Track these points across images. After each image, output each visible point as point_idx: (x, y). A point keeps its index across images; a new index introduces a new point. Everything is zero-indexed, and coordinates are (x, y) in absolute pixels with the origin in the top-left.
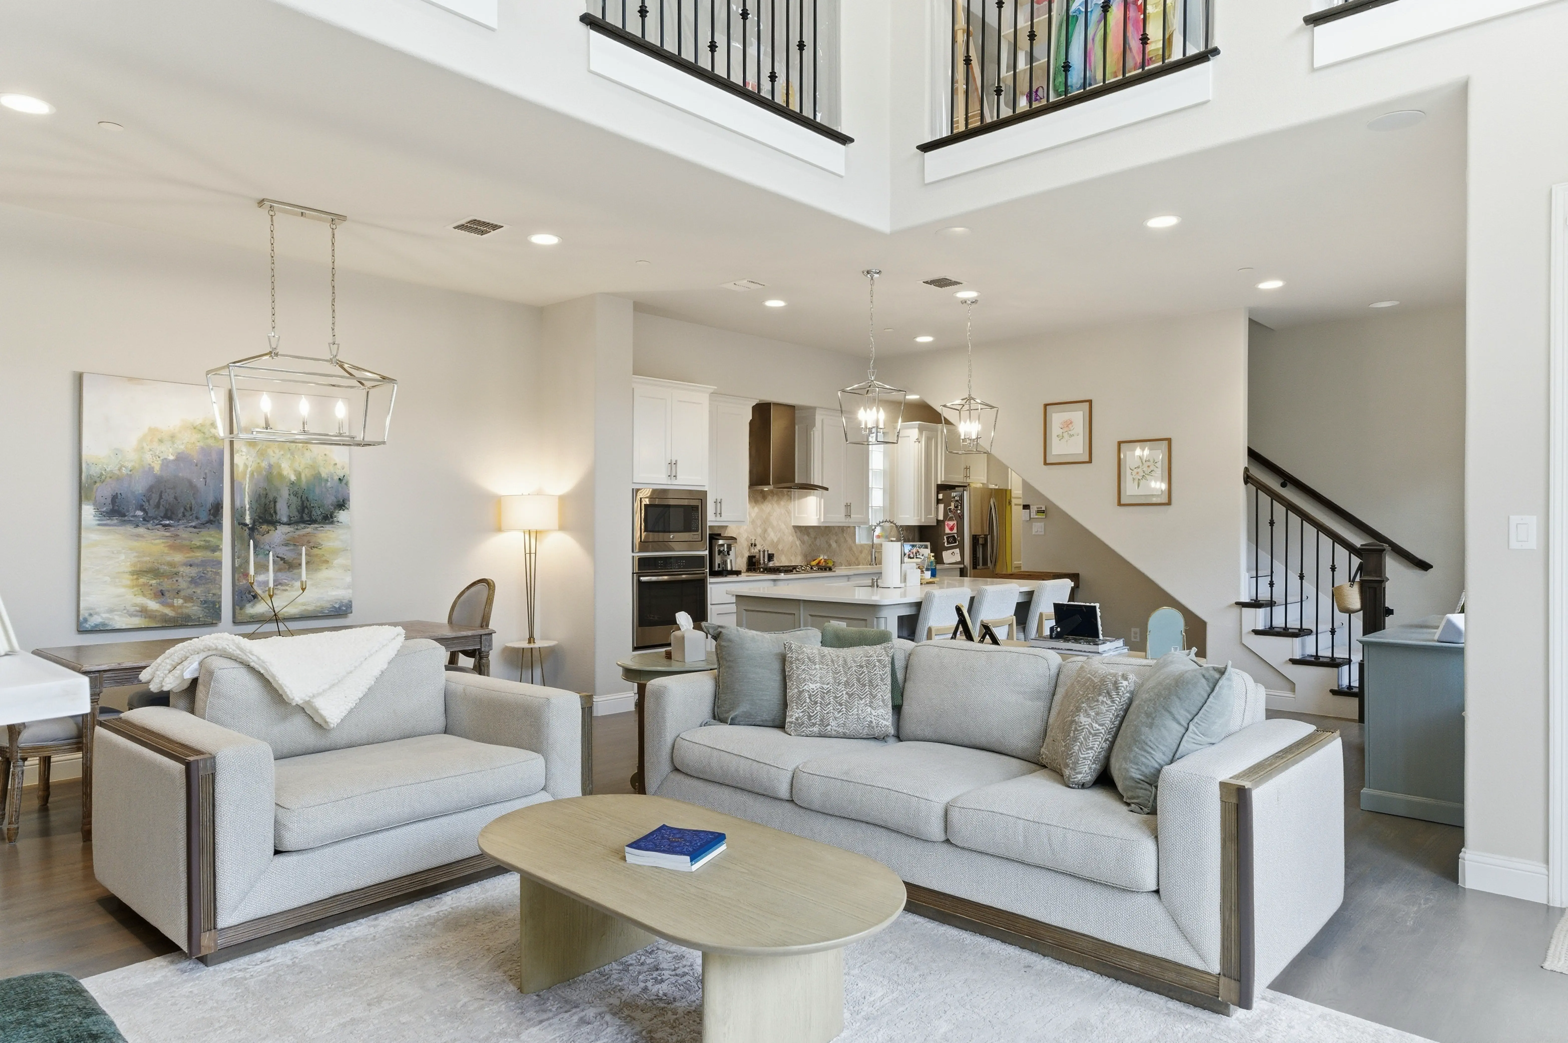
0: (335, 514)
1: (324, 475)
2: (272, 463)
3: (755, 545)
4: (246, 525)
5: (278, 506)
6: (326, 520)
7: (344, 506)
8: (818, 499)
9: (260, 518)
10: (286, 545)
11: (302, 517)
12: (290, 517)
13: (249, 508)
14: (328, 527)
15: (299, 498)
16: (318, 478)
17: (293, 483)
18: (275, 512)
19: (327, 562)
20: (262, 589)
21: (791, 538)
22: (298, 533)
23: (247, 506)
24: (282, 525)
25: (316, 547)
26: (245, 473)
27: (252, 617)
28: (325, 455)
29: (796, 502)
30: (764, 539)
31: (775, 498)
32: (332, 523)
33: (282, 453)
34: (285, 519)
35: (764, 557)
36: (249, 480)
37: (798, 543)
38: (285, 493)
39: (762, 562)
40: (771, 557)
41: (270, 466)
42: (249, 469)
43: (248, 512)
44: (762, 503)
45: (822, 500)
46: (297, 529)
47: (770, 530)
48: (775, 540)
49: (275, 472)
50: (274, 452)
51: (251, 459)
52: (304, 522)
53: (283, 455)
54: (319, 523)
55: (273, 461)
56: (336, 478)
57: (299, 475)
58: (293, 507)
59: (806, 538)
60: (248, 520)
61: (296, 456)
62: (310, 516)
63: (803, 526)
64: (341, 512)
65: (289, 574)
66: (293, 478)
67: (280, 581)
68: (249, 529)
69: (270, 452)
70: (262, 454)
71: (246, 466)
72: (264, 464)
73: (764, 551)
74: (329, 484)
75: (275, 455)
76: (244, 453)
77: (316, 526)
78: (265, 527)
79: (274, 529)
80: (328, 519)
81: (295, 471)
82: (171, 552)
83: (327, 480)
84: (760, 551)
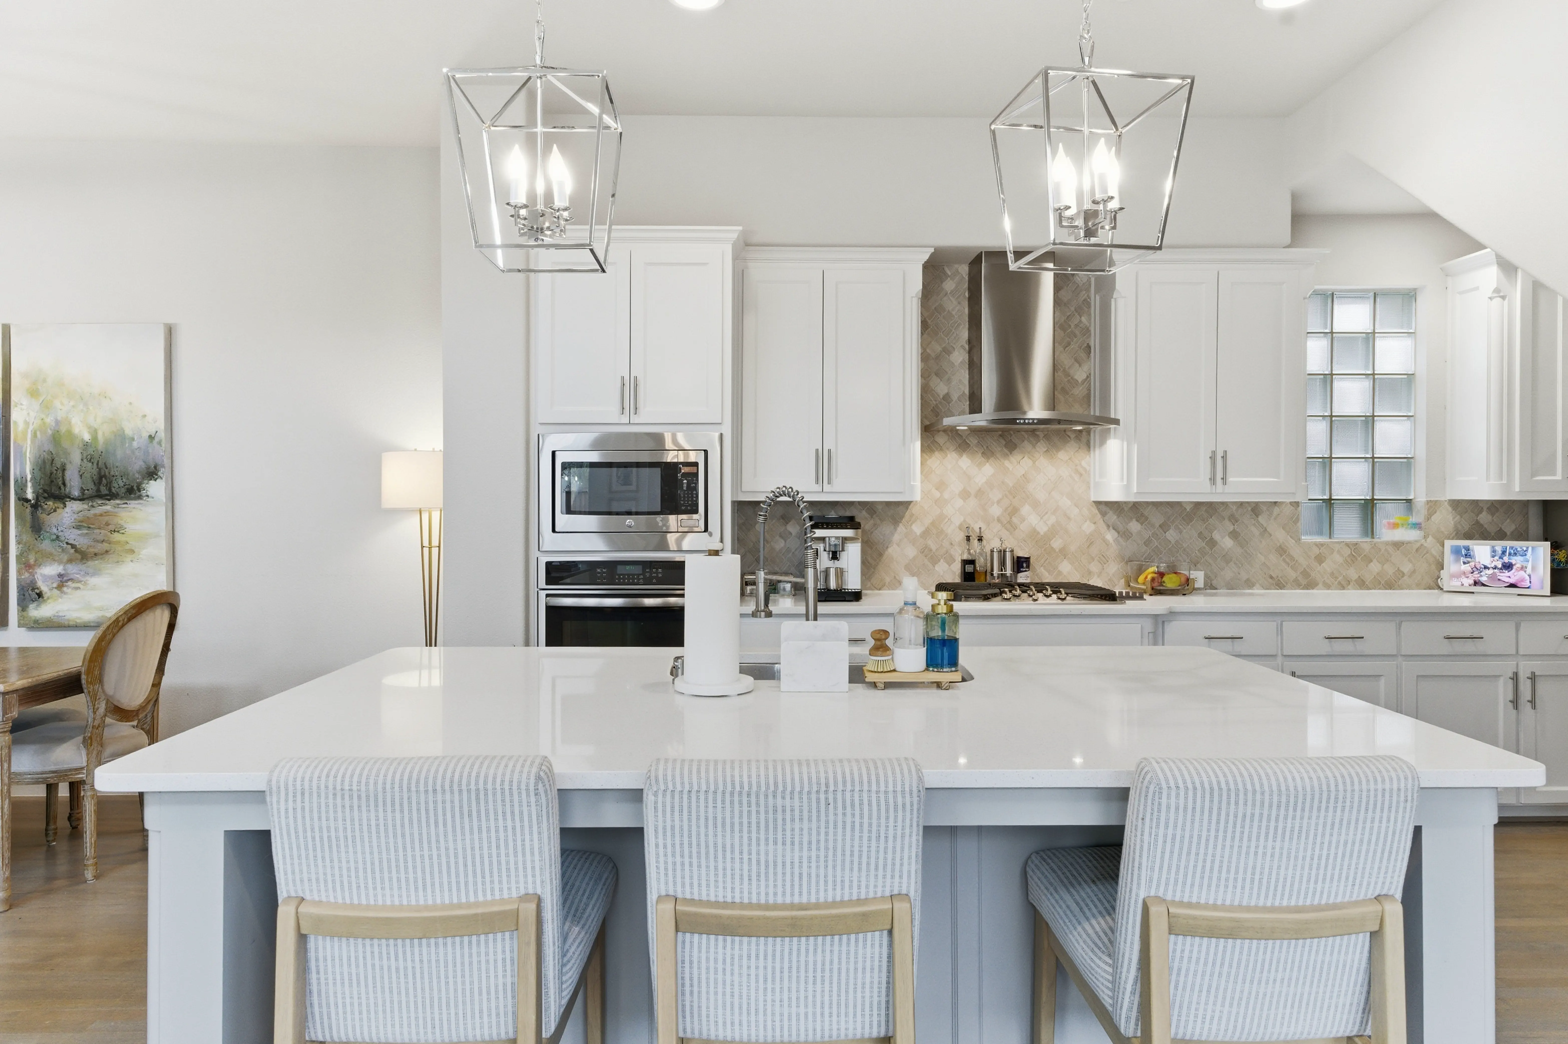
0: (144, 485)
1: (128, 432)
2: (59, 418)
3: (980, 540)
4: (27, 501)
5: (68, 474)
6: (130, 494)
7: (157, 475)
9: (45, 491)
10: (78, 527)
11: (98, 490)
12: (82, 490)
13: (31, 479)
14: (133, 504)
15: (95, 464)
16: (121, 437)
17: (86, 445)
18: (64, 484)
19: (132, 551)
20: (48, 586)
21: (1088, 528)
22: (93, 511)
23: (29, 477)
24: (72, 501)
25: (118, 532)
26: (25, 433)
27: (36, 621)
28: (130, 403)
32: (140, 497)
33: (72, 403)
34: (76, 493)
35: (1003, 563)
36: (32, 442)
37: (1111, 537)
38: (75, 458)
39: (997, 572)
40: (1021, 564)
41: (57, 422)
42: (31, 428)
43: (29, 485)
44: (1005, 457)
46: (93, 506)
47: (1026, 510)
48: (1038, 530)
49: (63, 429)
50: (62, 404)
51: (33, 414)
52: (100, 496)
53: (73, 406)
54: (122, 498)
55: (60, 415)
56: (145, 435)
57: (94, 433)
58: (87, 475)
59: (1133, 524)
60: (30, 495)
61: (91, 408)
62: (110, 490)
63: (1119, 503)
64: (152, 482)
65: (83, 567)
66: (87, 437)
67: (72, 577)
68: (33, 506)
69: (57, 403)
70: (46, 407)
71: (27, 423)
72: (50, 420)
73: (1005, 551)
74: (135, 444)
75: (62, 408)
76: (23, 407)
77: (118, 502)
78: (50, 503)
79: (62, 506)
80: (133, 492)
81: (89, 427)
83: (133, 439)
84: (992, 551)
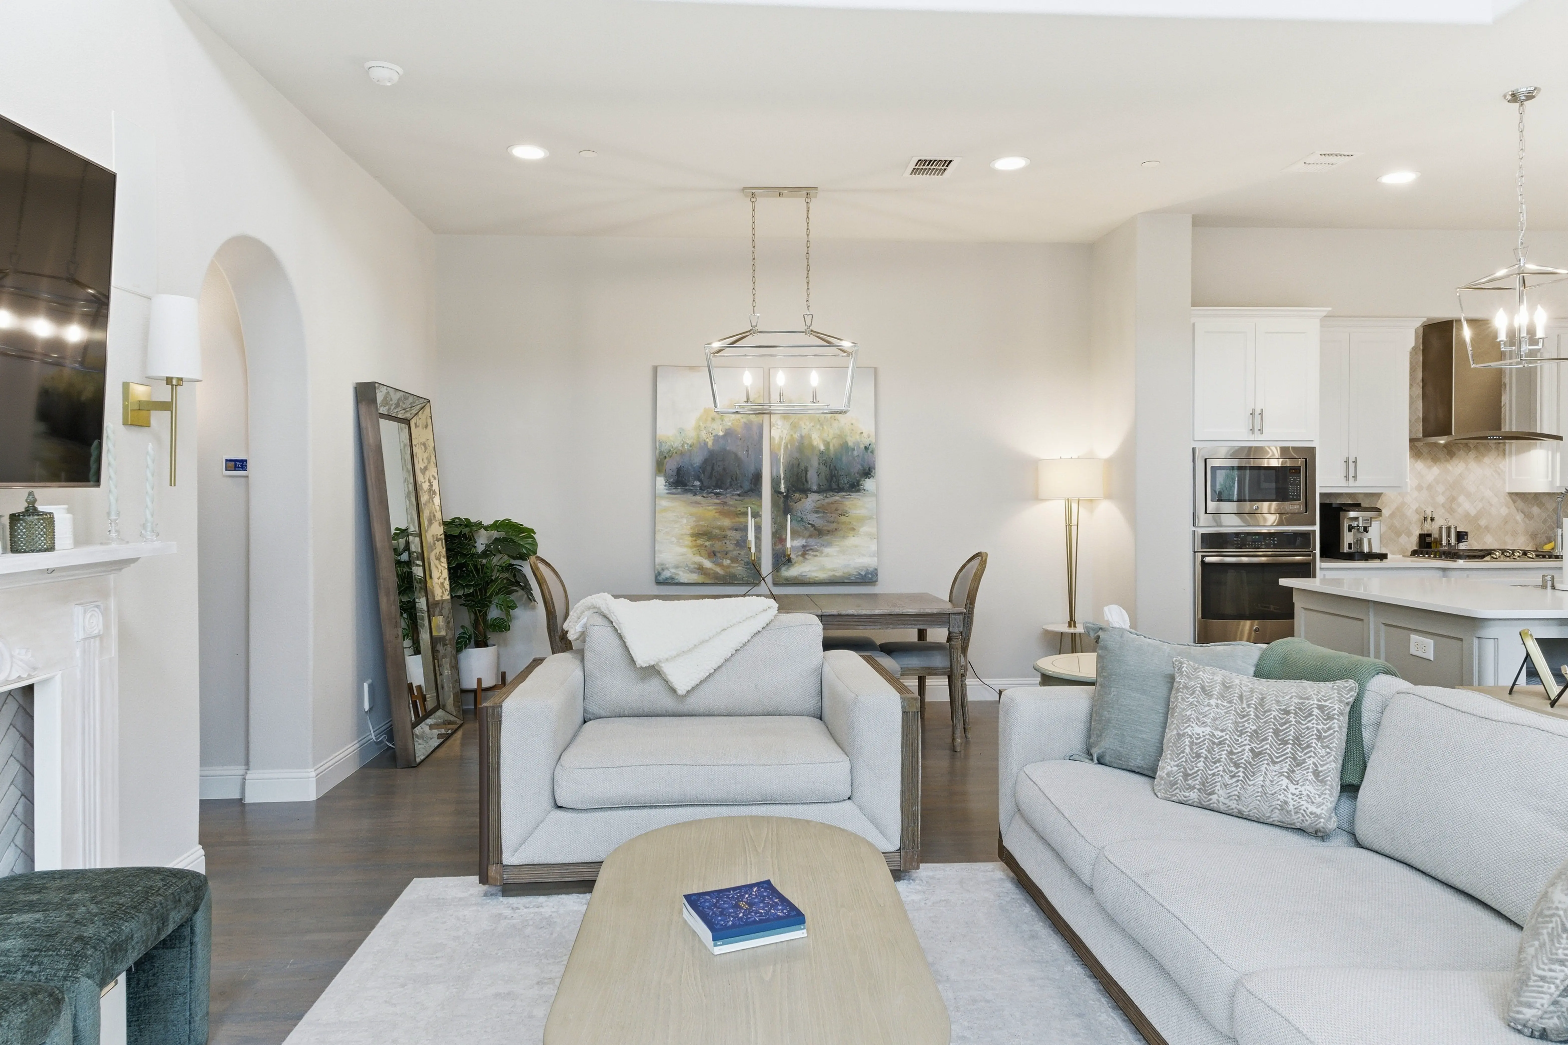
0: (861, 483)
1: (850, 444)
2: (803, 435)
3: (1432, 519)
4: (782, 493)
5: (809, 474)
6: (852, 488)
7: (870, 474)
8: (1550, 453)
9: (793, 486)
10: (817, 512)
11: (830, 486)
12: (819, 485)
13: (784, 478)
14: (854, 495)
15: (828, 467)
16: (845, 447)
17: (822, 453)
18: (806, 481)
19: (854, 529)
20: (795, 554)
21: (1504, 511)
22: (827, 500)
23: (782, 476)
24: (812, 493)
25: (844, 515)
26: (780, 445)
27: (786, 579)
28: (852, 424)
29: (1514, 458)
30: (1451, 511)
31: (1472, 454)
32: (859, 491)
33: (812, 424)
34: (815, 488)
35: (1449, 535)
36: (784, 451)
37: (1519, 517)
38: (815, 462)
39: (1444, 542)
40: (1461, 536)
41: (802, 437)
42: (784, 441)
43: (782, 482)
44: (1447, 461)
45: (1558, 455)
46: (826, 497)
47: (1461, 499)
48: (1473, 512)
49: (806, 442)
50: (805, 424)
51: (785, 432)
52: (832, 490)
53: (813, 426)
54: (846, 492)
55: (804, 432)
56: (862, 446)
57: (827, 444)
58: (823, 475)
59: (1535, 510)
60: (783, 488)
61: (825, 427)
62: (838, 486)
63: (1530, 494)
64: (867, 480)
65: (819, 540)
66: (822, 448)
67: (812, 548)
68: (784, 497)
69: (802, 424)
70: (794, 426)
71: (781, 438)
72: (796, 436)
73: (1449, 529)
74: (855, 453)
75: (806, 427)
76: (779, 427)
77: (844, 494)
78: (797, 495)
79: (805, 497)
80: (855, 487)
81: (824, 441)
82: (721, 517)
83: (854, 449)
84: (1441, 528)
